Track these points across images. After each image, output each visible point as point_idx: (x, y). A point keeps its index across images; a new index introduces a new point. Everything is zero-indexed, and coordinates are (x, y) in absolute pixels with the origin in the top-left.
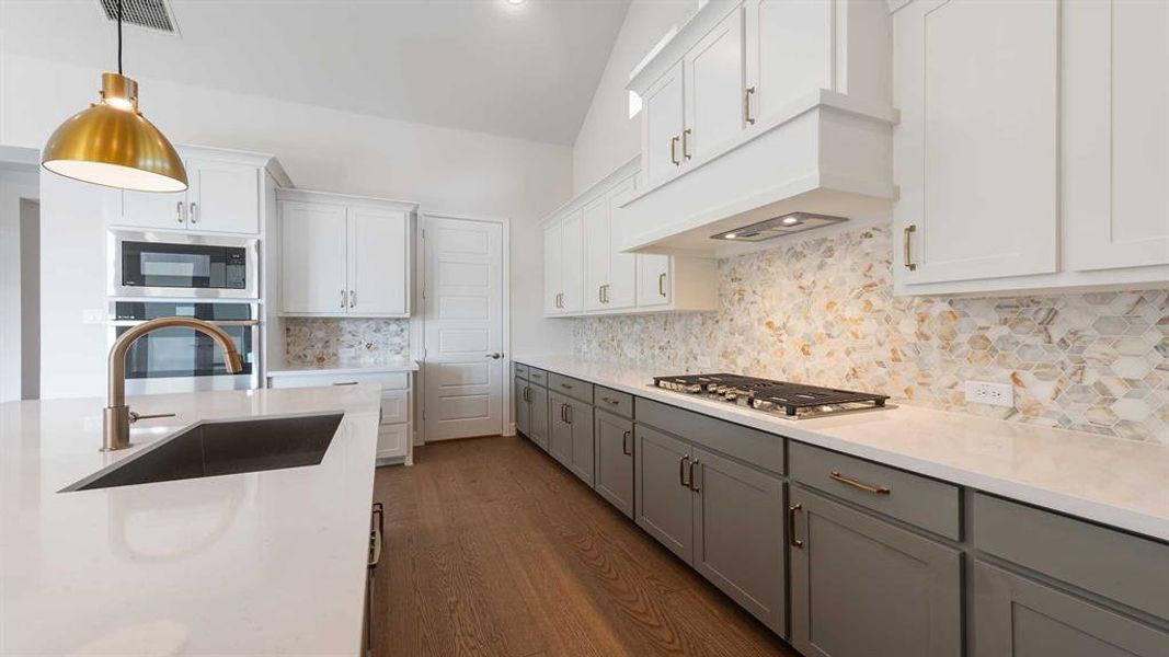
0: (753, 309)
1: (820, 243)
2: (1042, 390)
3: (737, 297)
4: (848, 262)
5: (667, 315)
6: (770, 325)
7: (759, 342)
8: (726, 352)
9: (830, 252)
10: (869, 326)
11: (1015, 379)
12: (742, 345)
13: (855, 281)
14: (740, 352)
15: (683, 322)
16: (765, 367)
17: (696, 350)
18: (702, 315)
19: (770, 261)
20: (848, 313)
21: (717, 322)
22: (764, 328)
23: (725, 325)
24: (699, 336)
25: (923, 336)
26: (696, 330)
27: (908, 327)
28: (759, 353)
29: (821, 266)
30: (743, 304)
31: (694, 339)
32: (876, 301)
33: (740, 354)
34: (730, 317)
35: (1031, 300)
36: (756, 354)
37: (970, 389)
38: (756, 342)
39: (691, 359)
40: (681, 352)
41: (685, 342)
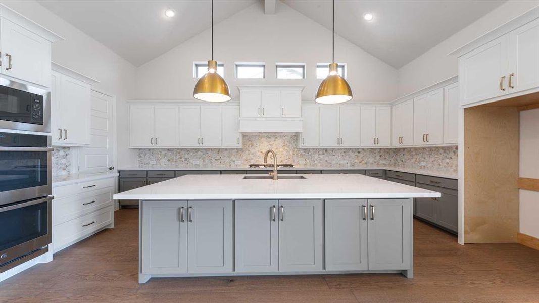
0: (256, 149)
1: (274, 136)
2: (308, 161)
3: (251, 145)
4: (280, 141)
7: (258, 156)
9: (276, 138)
10: (285, 153)
11: (305, 160)
12: (252, 157)
13: (282, 144)
15: (228, 152)
17: (234, 159)
19: (261, 138)
20: (281, 150)
21: (243, 151)
22: (260, 153)
23: (246, 152)
25: (293, 154)
26: (235, 154)
27: (291, 153)
28: (258, 159)
29: (275, 141)
30: (253, 147)
31: (233, 156)
32: (286, 149)
34: (248, 150)
35: (307, 149)
37: (300, 162)
39: (232, 162)
40: (228, 160)
41: (229, 157)
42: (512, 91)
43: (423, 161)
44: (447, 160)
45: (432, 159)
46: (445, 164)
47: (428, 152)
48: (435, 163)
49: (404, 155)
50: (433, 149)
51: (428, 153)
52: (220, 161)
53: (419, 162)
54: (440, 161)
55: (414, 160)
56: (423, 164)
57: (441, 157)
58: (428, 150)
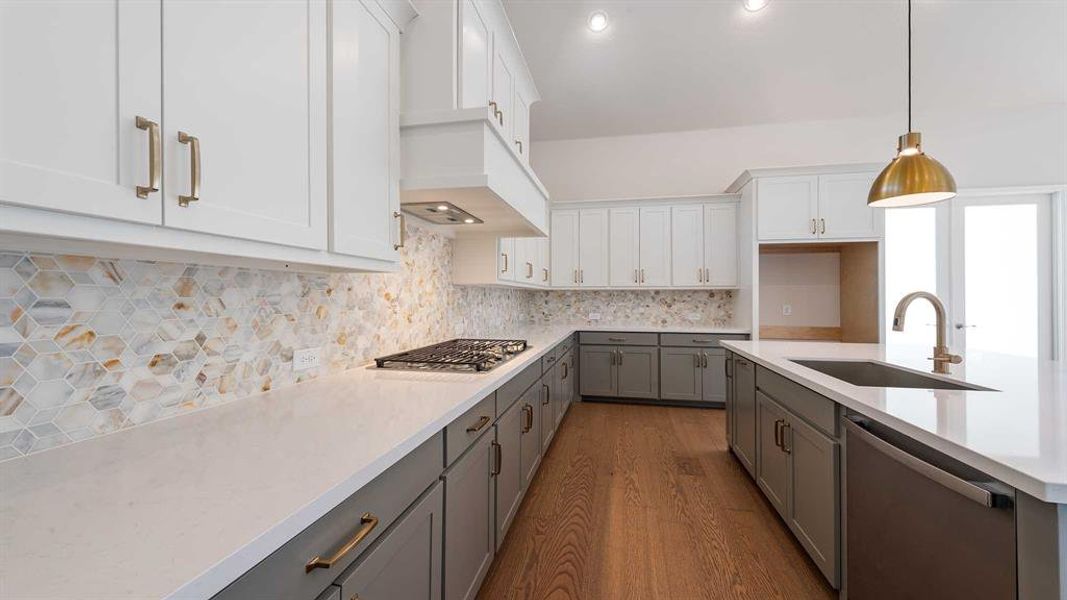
5: (191, 270)
6: (387, 296)
7: (379, 316)
8: (342, 335)
12: (362, 322)
14: (361, 329)
15: (255, 289)
16: (384, 342)
17: (289, 341)
18: (300, 277)
21: (329, 291)
23: (340, 296)
24: (296, 314)
26: (291, 305)
28: (379, 328)
31: (283, 322)
33: (360, 333)
34: (348, 286)
36: (376, 329)
38: (376, 317)
39: (277, 361)
40: (251, 352)
41: (260, 329)
42: (821, 236)
43: (594, 311)
44: (642, 310)
45: (612, 309)
46: (638, 316)
47: (605, 297)
48: (619, 314)
49: (546, 302)
50: (616, 294)
51: (603, 299)
52: (195, 369)
53: (586, 314)
54: (628, 311)
55: (573, 310)
56: (591, 316)
57: (630, 305)
58: (604, 294)
